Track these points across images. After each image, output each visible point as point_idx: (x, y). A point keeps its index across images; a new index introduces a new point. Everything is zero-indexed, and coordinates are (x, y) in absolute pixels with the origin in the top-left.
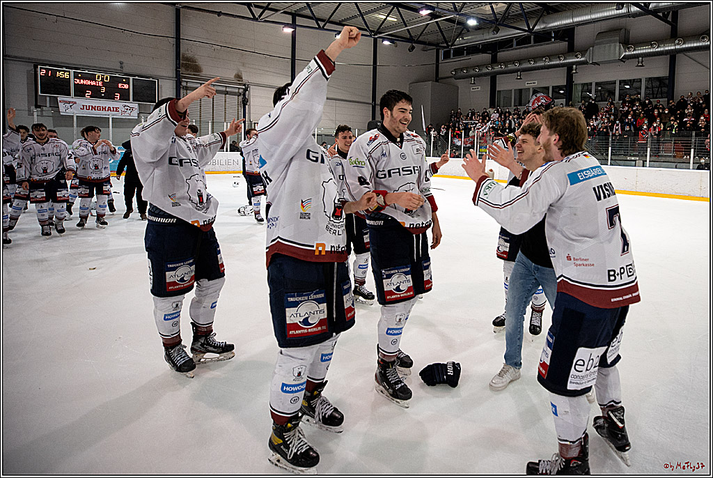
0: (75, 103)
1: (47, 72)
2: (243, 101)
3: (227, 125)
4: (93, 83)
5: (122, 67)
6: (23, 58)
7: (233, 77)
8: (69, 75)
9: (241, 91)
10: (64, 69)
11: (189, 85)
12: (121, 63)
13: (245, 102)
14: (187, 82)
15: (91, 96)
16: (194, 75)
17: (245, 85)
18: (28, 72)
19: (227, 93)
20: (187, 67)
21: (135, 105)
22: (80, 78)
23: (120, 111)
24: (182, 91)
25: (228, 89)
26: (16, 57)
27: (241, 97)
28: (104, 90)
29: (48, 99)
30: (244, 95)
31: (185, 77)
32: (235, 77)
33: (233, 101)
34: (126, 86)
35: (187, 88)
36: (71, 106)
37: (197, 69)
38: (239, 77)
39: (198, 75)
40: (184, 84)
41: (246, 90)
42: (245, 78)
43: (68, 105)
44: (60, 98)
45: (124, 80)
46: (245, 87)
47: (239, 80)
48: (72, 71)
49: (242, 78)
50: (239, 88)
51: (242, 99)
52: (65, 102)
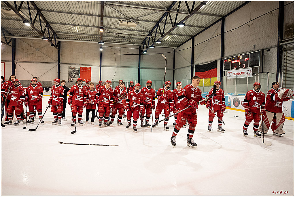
1: (226, 60)
4: (237, 61)
5: (254, 48)
12: (255, 46)
21: (251, 69)
23: (245, 74)
28: (240, 64)
34: (247, 59)
44: (228, 71)
45: (247, 56)
48: (231, 58)
52: (229, 73)
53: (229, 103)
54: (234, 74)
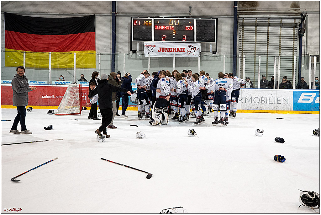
0: (155, 46)
1: (138, 22)
2: (299, 32)
3: (277, 60)
4: (168, 28)
5: (190, 11)
6: (126, 13)
7: (289, 7)
8: (152, 22)
9: (297, 21)
10: (149, 18)
11: (246, 21)
12: (190, 7)
13: (301, 34)
14: (243, 18)
15: (166, 40)
16: (251, 10)
17: (301, 14)
19: (282, 25)
21: (198, 45)
22: (158, 25)
23: (186, 51)
24: (239, 28)
25: (284, 21)
26: (122, 13)
27: (297, 29)
28: (175, 33)
29: (138, 44)
30: (301, 25)
31: (242, 14)
32: (292, 7)
33: (289, 33)
35: (243, 25)
36: (152, 49)
38: (295, 6)
39: (255, 10)
40: (241, 21)
41: (302, 19)
42: (303, 7)
43: (150, 49)
44: (146, 43)
45: (190, 22)
46: (300, 17)
47: (295, 10)
48: (153, 19)
49: (299, 7)
50: (295, 19)
51: (299, 29)
52: (149, 46)
54: (161, 50)
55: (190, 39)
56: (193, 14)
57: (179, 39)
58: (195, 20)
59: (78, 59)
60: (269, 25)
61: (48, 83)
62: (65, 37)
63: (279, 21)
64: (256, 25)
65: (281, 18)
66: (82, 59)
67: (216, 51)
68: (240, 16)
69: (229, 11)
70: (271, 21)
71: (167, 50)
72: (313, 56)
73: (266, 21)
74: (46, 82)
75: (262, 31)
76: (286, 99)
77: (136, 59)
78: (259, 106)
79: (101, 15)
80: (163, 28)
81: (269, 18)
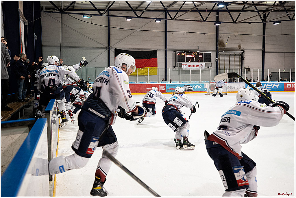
0: (186, 65)
1: (179, 54)
2: (242, 58)
4: (192, 56)
5: (198, 48)
6: (171, 49)
8: (185, 54)
9: (241, 53)
10: (184, 52)
11: (221, 53)
14: (220, 52)
15: (191, 62)
16: (223, 48)
17: (242, 50)
18: (172, 54)
19: (235, 55)
20: (220, 45)
21: (204, 64)
22: (188, 55)
23: (199, 67)
25: (236, 53)
26: (169, 49)
27: (241, 56)
28: (195, 59)
29: (179, 64)
32: (238, 47)
33: (238, 58)
34: (201, 56)
35: (220, 54)
37: (224, 45)
38: (240, 47)
39: (224, 48)
41: (244, 52)
42: (243, 47)
44: (183, 63)
45: (201, 54)
46: (242, 51)
47: (240, 48)
48: (186, 52)
49: (241, 47)
50: (240, 52)
51: (241, 57)
52: (184, 65)
53: (206, 89)
54: (189, 66)
55: (201, 61)
56: (199, 50)
57: (196, 61)
58: (203, 53)
59: (150, 71)
60: (230, 55)
61: (137, 82)
62: (144, 60)
63: (234, 53)
64: (225, 55)
65: (235, 52)
66: (152, 71)
67: (211, 67)
68: (220, 51)
69: (214, 49)
70: (231, 53)
71: (192, 66)
72: (247, 68)
73: (229, 53)
74: (136, 82)
75: (227, 57)
76: (243, 86)
77: (175, 70)
78: (233, 90)
79: (160, 50)
80: (190, 56)
81: (230, 52)
